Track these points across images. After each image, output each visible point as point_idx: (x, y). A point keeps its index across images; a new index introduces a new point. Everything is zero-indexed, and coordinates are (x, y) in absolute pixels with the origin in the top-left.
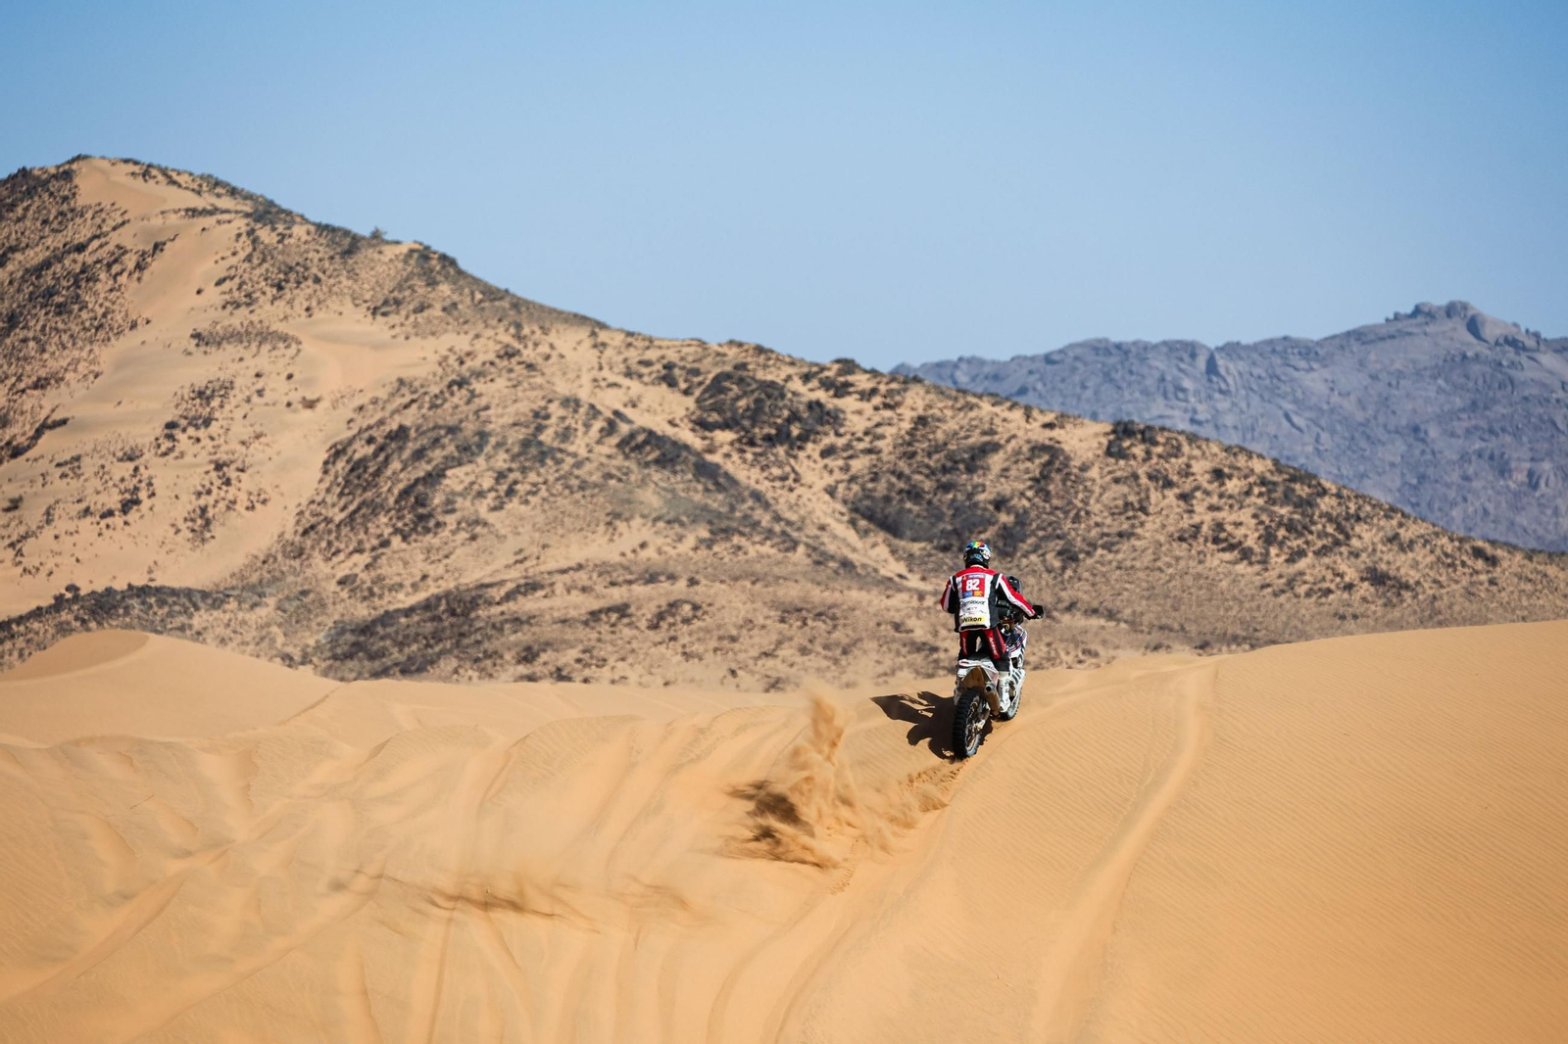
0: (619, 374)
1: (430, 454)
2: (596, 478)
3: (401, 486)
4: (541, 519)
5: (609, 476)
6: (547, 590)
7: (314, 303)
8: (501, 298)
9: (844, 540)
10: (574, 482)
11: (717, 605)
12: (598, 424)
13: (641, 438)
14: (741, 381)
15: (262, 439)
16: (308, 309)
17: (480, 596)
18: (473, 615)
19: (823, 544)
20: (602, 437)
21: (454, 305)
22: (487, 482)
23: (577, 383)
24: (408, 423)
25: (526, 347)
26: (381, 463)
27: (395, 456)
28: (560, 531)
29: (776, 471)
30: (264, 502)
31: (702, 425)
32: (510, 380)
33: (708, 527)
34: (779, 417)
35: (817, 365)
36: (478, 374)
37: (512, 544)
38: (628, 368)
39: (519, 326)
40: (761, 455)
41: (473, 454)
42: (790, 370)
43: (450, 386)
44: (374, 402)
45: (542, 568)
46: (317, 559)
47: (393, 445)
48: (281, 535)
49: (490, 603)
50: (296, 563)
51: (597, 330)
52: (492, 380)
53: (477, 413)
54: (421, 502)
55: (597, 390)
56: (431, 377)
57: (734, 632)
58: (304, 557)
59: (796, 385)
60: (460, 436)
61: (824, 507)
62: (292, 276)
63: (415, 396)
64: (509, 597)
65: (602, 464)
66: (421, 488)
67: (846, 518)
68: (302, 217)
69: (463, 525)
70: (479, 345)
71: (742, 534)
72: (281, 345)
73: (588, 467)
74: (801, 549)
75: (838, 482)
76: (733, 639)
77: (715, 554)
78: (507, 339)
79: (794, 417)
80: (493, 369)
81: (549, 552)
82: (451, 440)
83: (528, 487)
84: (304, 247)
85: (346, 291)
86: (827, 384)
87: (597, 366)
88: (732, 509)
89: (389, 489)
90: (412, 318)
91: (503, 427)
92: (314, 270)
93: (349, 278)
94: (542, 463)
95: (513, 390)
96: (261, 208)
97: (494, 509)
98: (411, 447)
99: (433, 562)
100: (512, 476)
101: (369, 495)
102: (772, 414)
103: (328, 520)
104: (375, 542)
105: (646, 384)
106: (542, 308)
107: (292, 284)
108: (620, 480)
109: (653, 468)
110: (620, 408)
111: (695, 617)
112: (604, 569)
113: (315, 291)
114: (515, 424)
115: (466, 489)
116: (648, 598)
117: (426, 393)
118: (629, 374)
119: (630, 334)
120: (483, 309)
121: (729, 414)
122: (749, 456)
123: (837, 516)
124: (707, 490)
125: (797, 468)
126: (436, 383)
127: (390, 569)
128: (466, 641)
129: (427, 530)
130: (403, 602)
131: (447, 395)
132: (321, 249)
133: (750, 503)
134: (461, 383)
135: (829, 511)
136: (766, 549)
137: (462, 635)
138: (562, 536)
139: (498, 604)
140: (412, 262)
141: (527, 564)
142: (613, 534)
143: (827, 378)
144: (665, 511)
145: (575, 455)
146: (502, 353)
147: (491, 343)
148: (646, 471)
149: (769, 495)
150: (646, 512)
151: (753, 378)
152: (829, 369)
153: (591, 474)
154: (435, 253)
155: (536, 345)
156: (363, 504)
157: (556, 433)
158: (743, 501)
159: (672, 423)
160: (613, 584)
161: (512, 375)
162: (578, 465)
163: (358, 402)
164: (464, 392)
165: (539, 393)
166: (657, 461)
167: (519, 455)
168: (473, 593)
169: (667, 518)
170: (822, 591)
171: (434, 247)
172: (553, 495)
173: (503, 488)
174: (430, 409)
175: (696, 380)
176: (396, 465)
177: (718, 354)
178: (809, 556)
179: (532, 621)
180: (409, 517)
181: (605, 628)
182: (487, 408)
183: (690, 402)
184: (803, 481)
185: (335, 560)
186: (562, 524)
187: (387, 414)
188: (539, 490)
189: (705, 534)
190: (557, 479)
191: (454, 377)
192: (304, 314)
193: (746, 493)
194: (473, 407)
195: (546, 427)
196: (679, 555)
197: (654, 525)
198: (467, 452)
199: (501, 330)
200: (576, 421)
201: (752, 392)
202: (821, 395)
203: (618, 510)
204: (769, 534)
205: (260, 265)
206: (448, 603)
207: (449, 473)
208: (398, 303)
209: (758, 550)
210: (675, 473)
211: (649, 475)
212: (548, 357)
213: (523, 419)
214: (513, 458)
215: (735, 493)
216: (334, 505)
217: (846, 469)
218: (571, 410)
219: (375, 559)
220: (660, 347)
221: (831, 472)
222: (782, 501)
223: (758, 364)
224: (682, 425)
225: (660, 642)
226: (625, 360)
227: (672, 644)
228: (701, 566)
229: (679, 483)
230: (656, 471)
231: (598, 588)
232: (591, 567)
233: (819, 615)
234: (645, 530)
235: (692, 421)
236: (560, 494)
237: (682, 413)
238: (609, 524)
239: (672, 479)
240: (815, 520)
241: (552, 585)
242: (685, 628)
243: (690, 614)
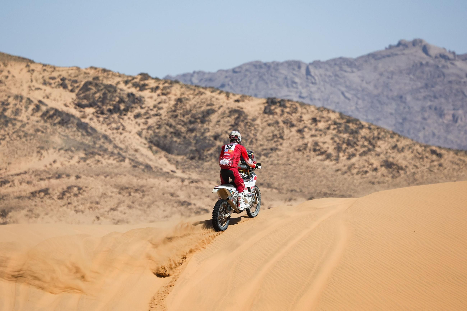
0: (40, 84)
2: (31, 131)
4: (6, 152)
5: (38, 130)
6: (11, 183)
9: (146, 156)
10: (21, 134)
11: (90, 188)
12: (32, 107)
13: (51, 113)
14: (96, 85)
19: (136, 158)
20: (34, 113)
23: (21, 89)
28: (16, 156)
29: (114, 126)
31: (79, 106)
33: (84, 152)
34: (114, 101)
35: (130, 76)
38: (44, 81)
40: (107, 118)
42: (118, 79)
45: (8, 173)
51: (29, 64)
55: (31, 92)
57: (98, 200)
59: (122, 86)
61: (137, 141)
65: (34, 125)
67: (147, 146)
71: (99, 155)
73: (27, 126)
74: (127, 161)
75: (143, 129)
76: (97, 203)
77: (88, 164)
79: (121, 101)
81: (12, 166)
86: (135, 85)
87: (30, 80)
88: (95, 143)
94: (6, 125)
102: (111, 100)
105: (53, 88)
108: (43, 132)
110: (41, 99)
111: (79, 193)
112: (36, 173)
116: (58, 185)
118: (45, 83)
119: (44, 65)
121: (91, 100)
122: (101, 119)
123: (143, 145)
124: (83, 135)
125: (124, 124)
133: (102, 140)
135: (139, 143)
136: (111, 161)
138: (17, 158)
142: (41, 157)
143: (136, 82)
144: (64, 145)
145: (21, 121)
148: (55, 127)
149: (111, 137)
150: (55, 146)
151: (102, 84)
152: (136, 78)
153: (29, 130)
157: (13, 112)
158: (100, 139)
159: (66, 105)
160: (41, 179)
162: (23, 126)
165: (4, 94)
166: (59, 123)
169: (65, 149)
170: (137, 180)
172: (12, 140)
175: (76, 85)
177: (85, 73)
178: (130, 164)
179: (5, 198)
181: (38, 200)
183: (73, 95)
184: (127, 129)
186: (17, 153)
188: (5, 138)
189: (83, 155)
190: (14, 133)
193: (101, 136)
195: (8, 109)
196: (71, 165)
197: (59, 152)
200: (21, 106)
201: (102, 90)
202: (133, 90)
203: (42, 145)
204: (112, 154)
209: (108, 162)
210: (68, 128)
211: (56, 129)
212: (7, 77)
215: (96, 136)
217: (146, 123)
218: (19, 101)
221: (139, 125)
222: (117, 139)
223: (104, 77)
224: (71, 106)
225: (64, 206)
226: (43, 77)
227: (69, 206)
228: (82, 170)
229: (69, 132)
230: (59, 127)
231: (34, 182)
232: (31, 172)
233: (137, 190)
234: (55, 154)
235: (75, 104)
236: (15, 139)
237: (70, 100)
238: (38, 152)
239: (67, 131)
240: (133, 147)
241: (13, 181)
242: (75, 199)
243: (77, 192)
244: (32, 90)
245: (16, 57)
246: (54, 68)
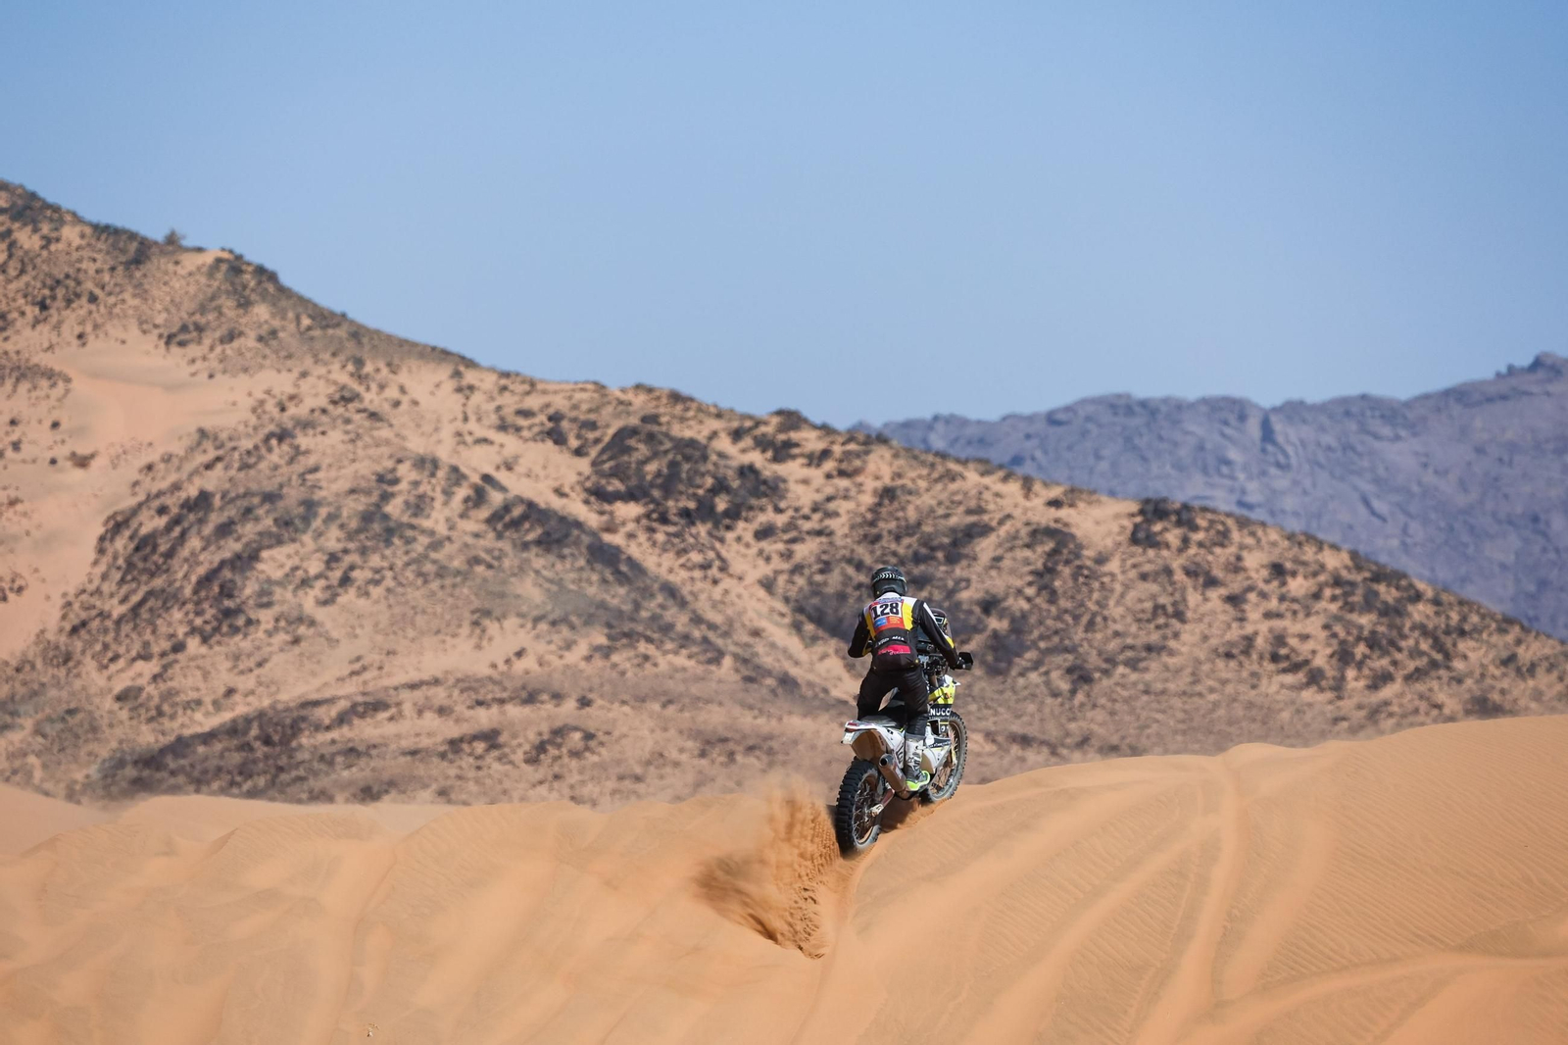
0: (490, 427)
1: (239, 528)
2: (457, 563)
3: (201, 570)
4: (384, 619)
5: (476, 561)
6: (393, 710)
7: (89, 328)
8: (338, 325)
9: (785, 651)
10: (429, 567)
11: (616, 733)
12: (462, 492)
13: (517, 512)
14: (651, 438)
15: (19, 507)
16: (80, 336)
17: (304, 719)
18: (294, 744)
19: (756, 654)
20: (467, 509)
21: (274, 333)
22: (315, 567)
23: (434, 438)
24: (210, 487)
25: (368, 389)
26: (176, 538)
27: (194, 530)
28: (411, 633)
29: (696, 557)
30: (20, 590)
31: (599, 495)
32: (347, 432)
33: (606, 631)
34: (699, 487)
35: (750, 417)
36: (306, 425)
37: (346, 650)
38: (502, 419)
39: (359, 363)
40: (676, 535)
41: (296, 531)
42: (715, 424)
43: (267, 439)
44: (167, 459)
45: (386, 682)
46: (90, 666)
47: (192, 517)
48: (43, 632)
49: (318, 727)
50: (62, 672)
51: (462, 368)
52: (323, 433)
53: (302, 475)
54: (227, 591)
55: (461, 448)
56: (241, 428)
57: (638, 770)
58: (71, 664)
59: (724, 444)
60: (280, 504)
61: (759, 606)
62: (60, 292)
63: (220, 452)
64: (342, 719)
65: (466, 545)
66: (227, 574)
67: (787, 620)
68: (74, 214)
69: (282, 623)
70: (305, 386)
71: (649, 640)
72: (44, 383)
73: (448, 548)
74: (727, 661)
75: (777, 572)
76: (638, 779)
77: (615, 666)
78: (343, 378)
79: (721, 486)
80: (324, 419)
81: (397, 660)
82: (268, 512)
83: (369, 575)
84: (75, 255)
85: (131, 312)
86: (762, 444)
87: (460, 416)
88: (637, 606)
89: (184, 576)
90: (219, 349)
91: (337, 495)
92: (89, 285)
93: (134, 296)
94: (388, 543)
95: (350, 447)
96: (20, 202)
97: (325, 603)
98: (215, 519)
99: (242, 672)
100: (348, 559)
101: (158, 582)
102: (690, 482)
103: (103, 615)
104: (166, 645)
105: (526, 440)
106: (389, 338)
107: (60, 303)
108: (490, 566)
109: (534, 550)
110: (490, 470)
111: (587, 749)
112: (468, 685)
113: (90, 312)
114: (353, 491)
115: (287, 575)
116: (526, 722)
117: (234, 449)
118: (503, 427)
119: (506, 375)
120: (312, 339)
121: (634, 482)
122: (660, 537)
123: (777, 618)
124: (604, 581)
125: (724, 553)
126: (248, 435)
127: (187, 682)
128: (284, 777)
129: (235, 630)
130: (200, 724)
131: (263, 451)
132: (98, 256)
133: (660, 599)
134: (282, 436)
135: (764, 610)
136: (681, 660)
137: (281, 769)
138: (413, 640)
139: (328, 728)
140: (220, 276)
141: (367, 675)
142: (481, 638)
143: (764, 435)
144: (549, 607)
145: (432, 533)
146: (337, 397)
147: (322, 383)
148: (525, 555)
149: (685, 591)
150: (524, 609)
151: (667, 435)
152: (766, 423)
153: (451, 558)
154: (249, 264)
155: (382, 387)
156: (150, 594)
157: (407, 503)
158: (652, 596)
159: (559, 492)
160: (480, 703)
161: (350, 427)
162: (436, 545)
163: (144, 460)
164: (285, 447)
165: (385, 450)
166: (538, 542)
167: (358, 531)
168: (295, 714)
169: (551, 617)
170: (755, 718)
171: (248, 257)
172: (401, 584)
173: (336, 575)
174: (240, 469)
175: (591, 436)
176: (194, 543)
177: (621, 402)
178: (737, 671)
179: (374, 752)
180: (210, 613)
181: (467, 762)
182: (315, 469)
183: (584, 465)
184: (731, 571)
185: (113, 668)
186: (413, 624)
187: (184, 476)
188: (383, 578)
189: (601, 639)
190: (408, 564)
191: (272, 428)
192: (75, 342)
193: (656, 586)
194: (298, 468)
195: (393, 495)
196: (567, 666)
197: (534, 628)
198: (288, 528)
199: (336, 366)
200: (433, 488)
201: (666, 452)
202: (756, 458)
203: (487, 605)
204: (685, 640)
205: (18, 277)
206: (261, 727)
207: (265, 554)
208: (200, 329)
209: (671, 661)
210: (562, 557)
211: (528, 561)
212: (397, 404)
213: (363, 484)
214: (350, 537)
215: (642, 585)
216: (112, 595)
217: (787, 555)
218: (426, 473)
219: (165, 668)
220: (544, 392)
221: (768, 559)
222: (703, 597)
223: (673, 417)
224: (573, 495)
225: (541, 783)
226: (499, 408)
227: (556, 785)
228: (596, 681)
229: (567, 572)
230: (537, 555)
231: (460, 709)
232: (451, 681)
233: (751, 749)
234: (522, 633)
235: (587, 490)
236: (411, 584)
237: (573, 478)
238: (476, 623)
239: (559, 566)
240: (747, 623)
241: (398, 704)
242: (574, 763)
243: (580, 745)
244: (464, 443)
245: (425, 346)
246: (533, 384)
